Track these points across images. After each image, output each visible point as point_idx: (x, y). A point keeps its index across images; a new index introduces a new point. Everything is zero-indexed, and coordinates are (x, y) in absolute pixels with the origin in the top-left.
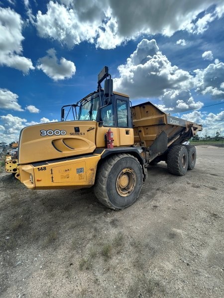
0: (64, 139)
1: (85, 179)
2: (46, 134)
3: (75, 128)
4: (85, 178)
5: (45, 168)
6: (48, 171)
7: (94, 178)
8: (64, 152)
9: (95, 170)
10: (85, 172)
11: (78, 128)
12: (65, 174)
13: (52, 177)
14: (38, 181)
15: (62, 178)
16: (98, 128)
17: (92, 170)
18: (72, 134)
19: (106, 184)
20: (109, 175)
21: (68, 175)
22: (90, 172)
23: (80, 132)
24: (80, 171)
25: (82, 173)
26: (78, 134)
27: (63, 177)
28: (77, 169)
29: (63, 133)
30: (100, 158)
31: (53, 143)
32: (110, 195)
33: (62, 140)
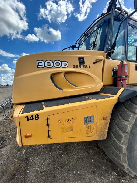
0: (66, 73)
1: (95, 132)
2: (43, 66)
3: (79, 59)
4: (95, 130)
5: (37, 117)
6: (42, 121)
7: (106, 131)
8: (65, 90)
9: (109, 118)
10: (95, 123)
11: (83, 58)
12: (68, 125)
13: (48, 131)
14: (26, 137)
15: (62, 132)
16: (106, 60)
17: (104, 119)
18: (75, 67)
19: (126, 142)
20: (132, 129)
21: (72, 126)
22: (103, 121)
23: (85, 65)
24: (88, 120)
25: (91, 124)
26: (83, 67)
27: (64, 130)
28: (85, 118)
29: (65, 64)
30: (116, 101)
31: (51, 77)
32: (131, 158)
33: (63, 74)
